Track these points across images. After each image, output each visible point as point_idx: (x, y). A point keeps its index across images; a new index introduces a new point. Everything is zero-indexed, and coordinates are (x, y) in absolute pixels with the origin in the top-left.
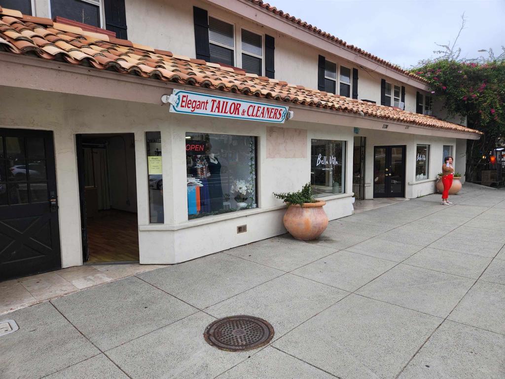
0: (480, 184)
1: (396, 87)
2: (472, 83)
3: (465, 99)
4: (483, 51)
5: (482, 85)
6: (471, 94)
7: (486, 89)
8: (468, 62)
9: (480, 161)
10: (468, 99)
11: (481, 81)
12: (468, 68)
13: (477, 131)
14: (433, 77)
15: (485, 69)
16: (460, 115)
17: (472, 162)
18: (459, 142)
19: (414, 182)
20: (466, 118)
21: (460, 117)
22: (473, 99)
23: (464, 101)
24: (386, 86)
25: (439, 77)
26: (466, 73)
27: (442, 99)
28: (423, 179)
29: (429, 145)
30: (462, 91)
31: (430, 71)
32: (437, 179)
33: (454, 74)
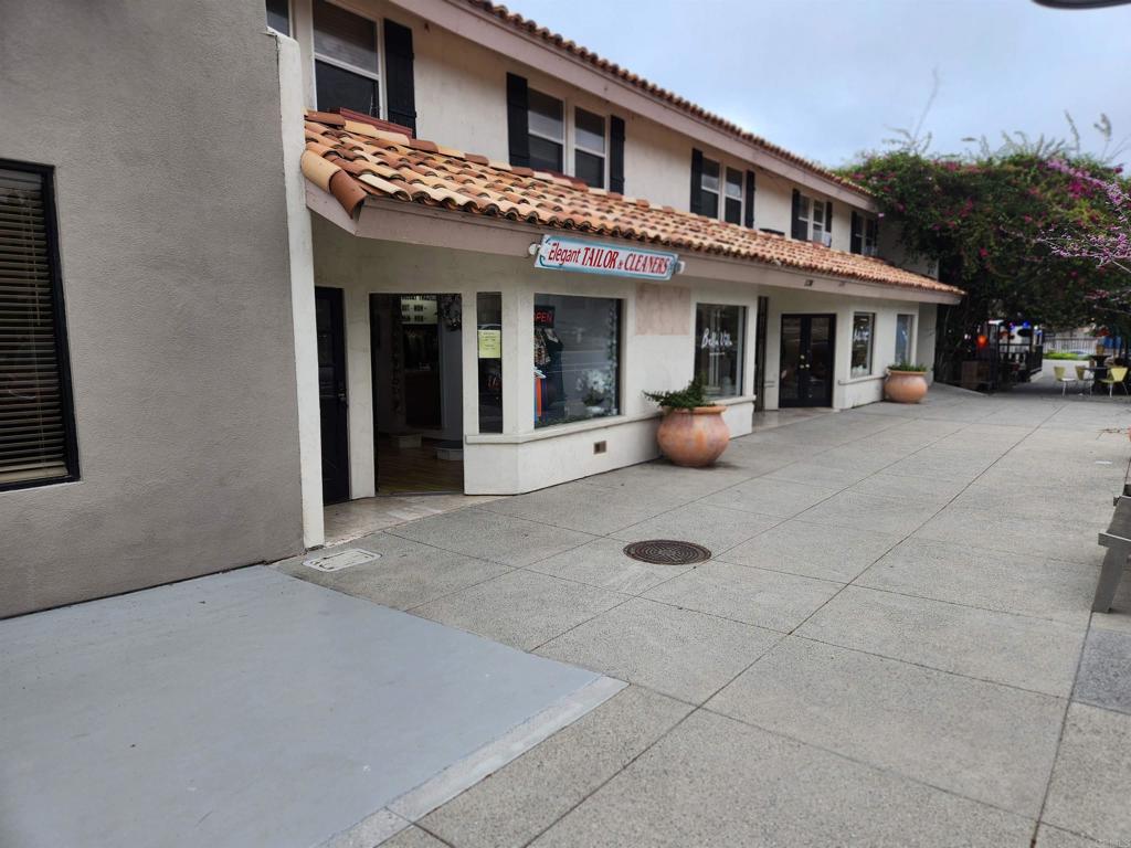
0: (958, 385)
1: (817, 204)
2: (950, 199)
3: (937, 228)
4: (970, 139)
5: (967, 204)
6: (948, 221)
7: (974, 211)
8: (944, 160)
9: (959, 344)
10: (941, 231)
11: (965, 198)
12: (942, 172)
13: (955, 290)
14: (882, 187)
15: (971, 174)
16: (926, 259)
17: (946, 345)
18: (923, 308)
19: (849, 380)
20: (937, 263)
21: (927, 262)
22: (949, 230)
23: (935, 232)
24: (801, 202)
25: (891, 186)
26: (940, 180)
27: (896, 227)
28: (863, 375)
29: (874, 314)
30: (931, 214)
31: (876, 174)
32: (887, 375)
33: (919, 182)
